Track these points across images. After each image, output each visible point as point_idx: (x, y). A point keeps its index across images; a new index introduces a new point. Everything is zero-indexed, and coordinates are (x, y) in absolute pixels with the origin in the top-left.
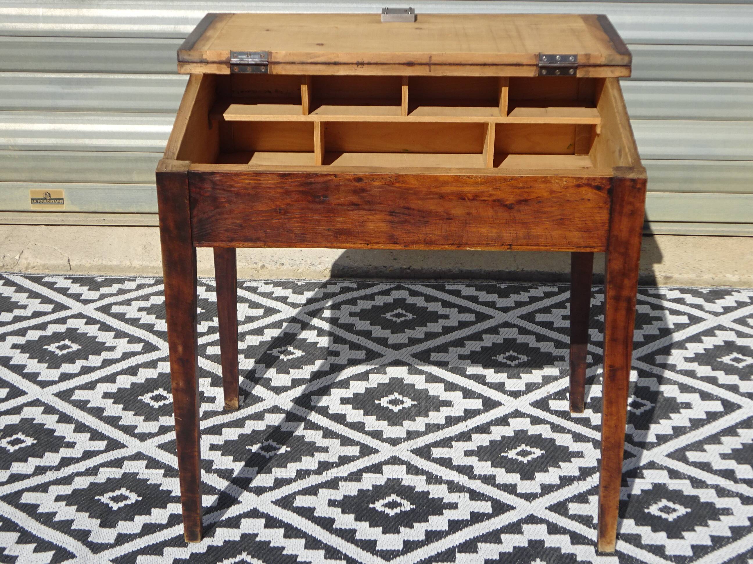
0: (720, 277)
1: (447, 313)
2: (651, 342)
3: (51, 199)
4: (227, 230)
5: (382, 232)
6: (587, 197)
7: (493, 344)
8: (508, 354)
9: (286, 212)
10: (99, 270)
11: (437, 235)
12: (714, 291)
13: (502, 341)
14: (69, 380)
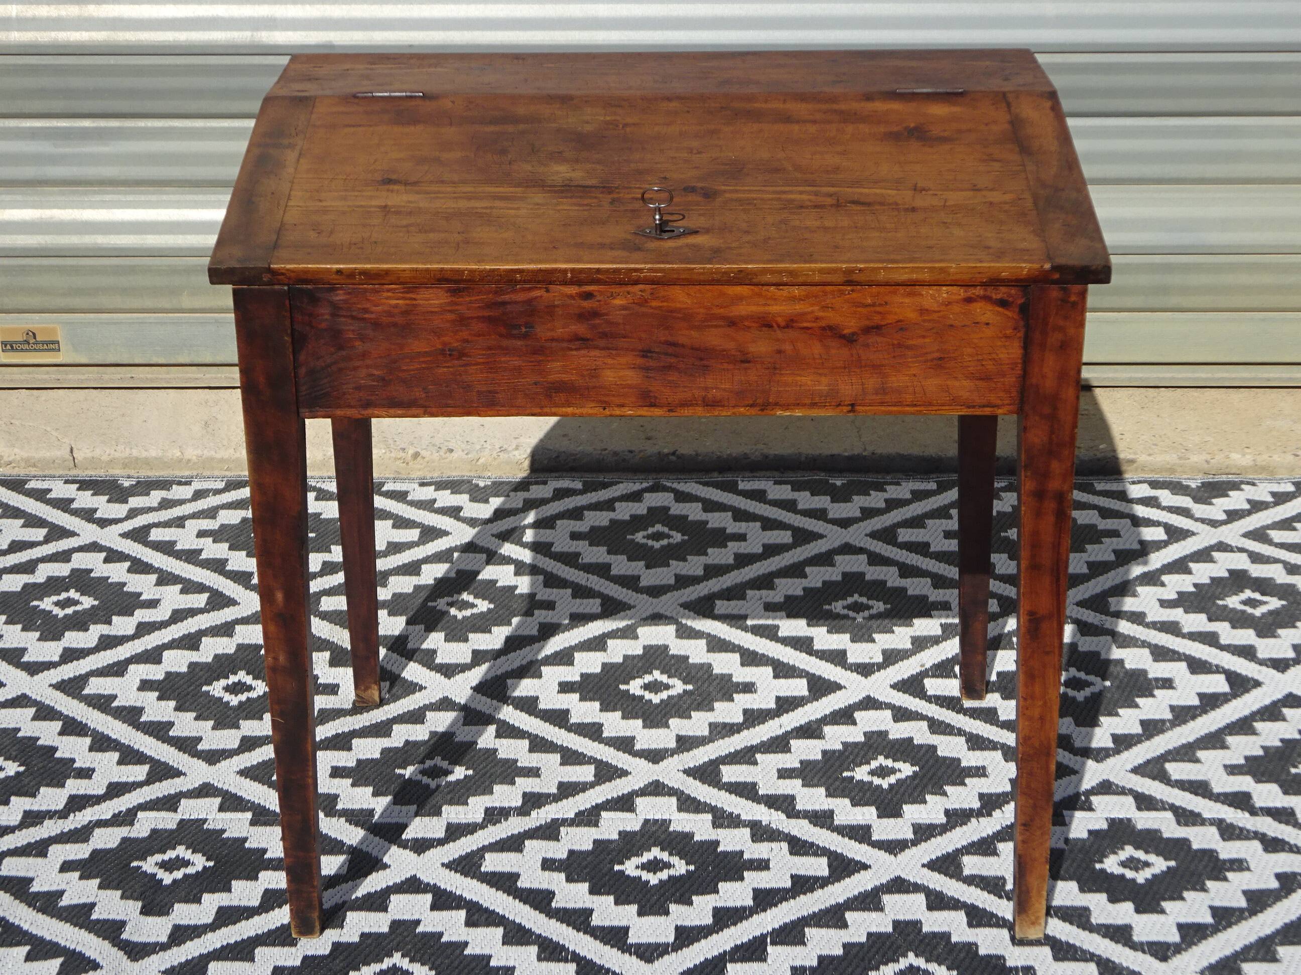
0: (1219, 460)
1: (742, 531)
2: (1101, 574)
3: (36, 343)
4: (358, 388)
5: (629, 387)
6: (984, 319)
7: (824, 583)
8: (850, 600)
9: (462, 354)
10: (125, 466)
11: (724, 390)
12: (1210, 483)
13: (839, 578)
14: (78, 659)
